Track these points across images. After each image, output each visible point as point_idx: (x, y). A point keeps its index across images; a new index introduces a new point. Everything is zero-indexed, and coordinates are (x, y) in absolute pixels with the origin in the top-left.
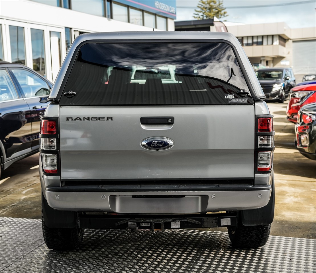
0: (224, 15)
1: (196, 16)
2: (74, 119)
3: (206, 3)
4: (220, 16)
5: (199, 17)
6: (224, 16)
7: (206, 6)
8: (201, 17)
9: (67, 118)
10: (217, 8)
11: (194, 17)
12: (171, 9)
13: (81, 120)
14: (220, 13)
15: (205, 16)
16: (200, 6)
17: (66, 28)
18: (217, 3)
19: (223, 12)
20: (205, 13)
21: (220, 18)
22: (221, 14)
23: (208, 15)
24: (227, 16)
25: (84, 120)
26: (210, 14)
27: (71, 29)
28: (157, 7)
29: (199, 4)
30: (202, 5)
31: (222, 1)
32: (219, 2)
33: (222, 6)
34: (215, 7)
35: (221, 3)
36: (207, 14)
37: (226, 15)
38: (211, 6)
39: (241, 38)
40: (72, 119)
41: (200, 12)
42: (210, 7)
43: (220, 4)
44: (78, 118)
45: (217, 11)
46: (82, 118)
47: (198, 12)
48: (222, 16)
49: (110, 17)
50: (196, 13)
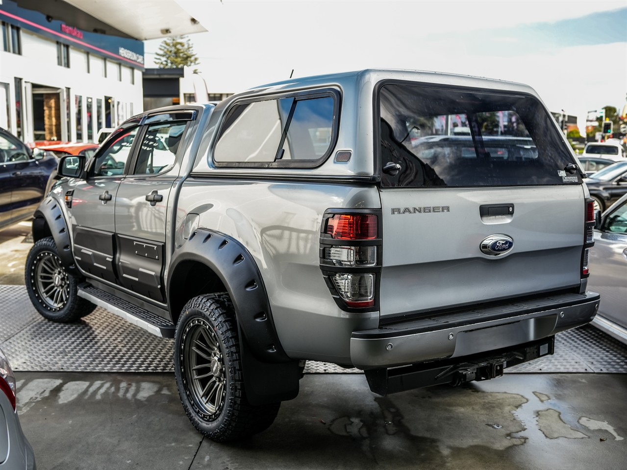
0: (195, 62)
1: (157, 61)
2: (402, 211)
3: (171, 45)
4: (189, 63)
5: (162, 63)
6: (195, 64)
7: (170, 49)
8: (165, 63)
9: (393, 210)
10: (186, 53)
11: (155, 62)
12: (138, 58)
13: (410, 212)
14: (189, 59)
15: (169, 61)
16: (163, 48)
17: (15, 78)
18: (186, 46)
19: (193, 58)
20: (169, 58)
21: (190, 65)
22: (190, 61)
23: (174, 61)
24: (198, 64)
25: (415, 212)
26: (176, 60)
27: (21, 79)
28: (122, 55)
29: (161, 46)
30: (165, 48)
31: (192, 44)
32: (189, 45)
33: (192, 50)
34: (182, 51)
35: (190, 46)
36: (172, 60)
37: (197, 62)
38: (178, 50)
39: (219, 95)
40: (399, 210)
41: (163, 56)
42: (176, 50)
43: (189, 48)
44: (407, 210)
45: (185, 56)
46: (412, 210)
47: (161, 55)
48: (193, 64)
49: (66, 65)
50: (158, 57)
